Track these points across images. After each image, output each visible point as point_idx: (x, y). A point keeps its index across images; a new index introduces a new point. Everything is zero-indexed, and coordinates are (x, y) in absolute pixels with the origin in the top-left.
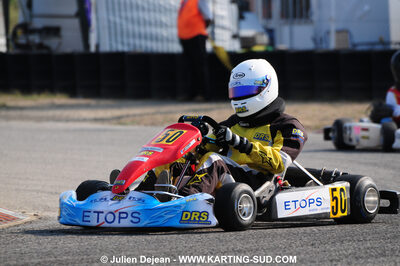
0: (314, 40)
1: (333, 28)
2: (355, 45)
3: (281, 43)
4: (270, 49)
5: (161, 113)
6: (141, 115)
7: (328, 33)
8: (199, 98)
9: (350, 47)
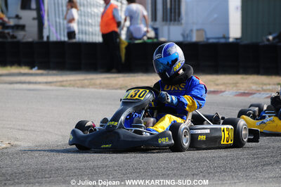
0: (183, 35)
1: (195, 28)
2: (208, 39)
3: (162, 37)
4: (155, 40)
5: (87, 79)
6: (75, 80)
7: (192, 31)
8: (114, 70)
9: (205, 40)
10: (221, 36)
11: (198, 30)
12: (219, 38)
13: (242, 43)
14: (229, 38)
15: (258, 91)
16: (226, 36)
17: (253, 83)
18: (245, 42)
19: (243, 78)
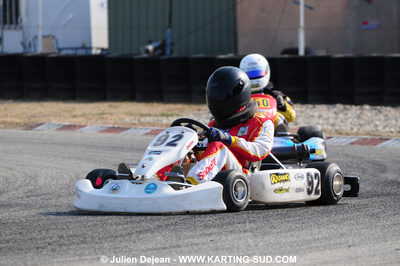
10: (80, 45)
11: (44, 37)
12: (76, 49)
13: (109, 56)
14: (91, 48)
15: (134, 124)
16: (87, 45)
17: (126, 114)
18: (115, 54)
19: (110, 106)
